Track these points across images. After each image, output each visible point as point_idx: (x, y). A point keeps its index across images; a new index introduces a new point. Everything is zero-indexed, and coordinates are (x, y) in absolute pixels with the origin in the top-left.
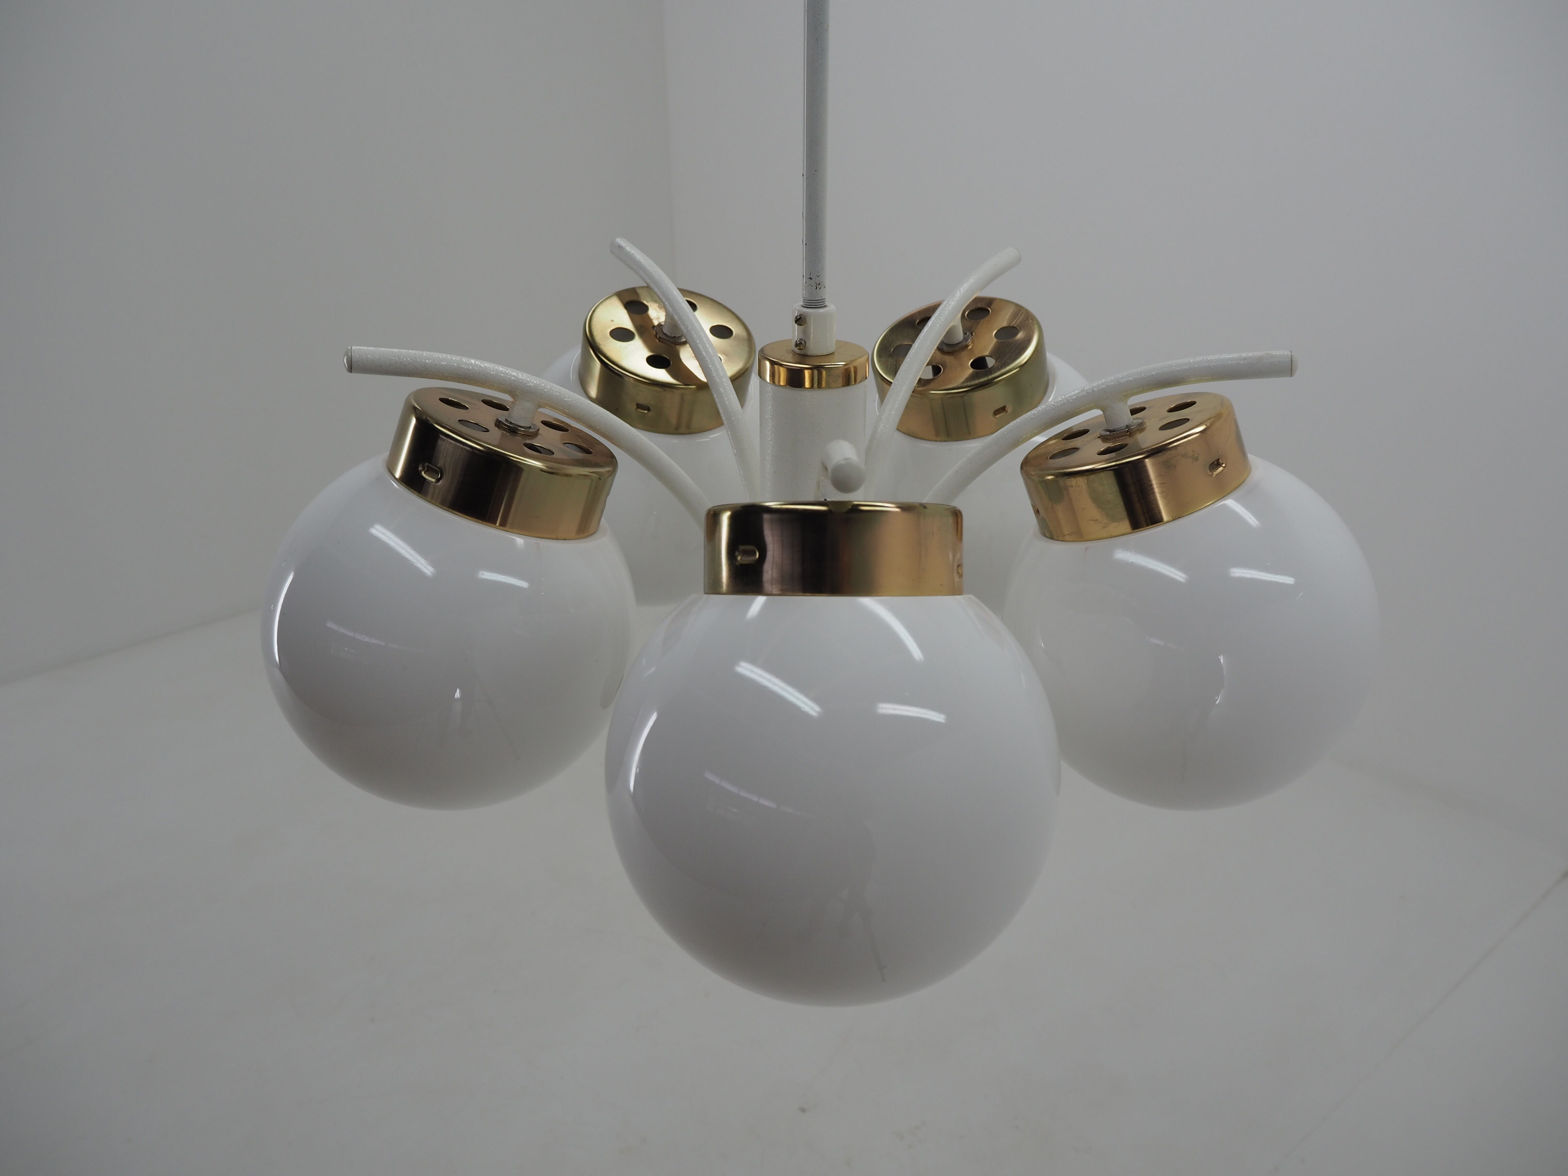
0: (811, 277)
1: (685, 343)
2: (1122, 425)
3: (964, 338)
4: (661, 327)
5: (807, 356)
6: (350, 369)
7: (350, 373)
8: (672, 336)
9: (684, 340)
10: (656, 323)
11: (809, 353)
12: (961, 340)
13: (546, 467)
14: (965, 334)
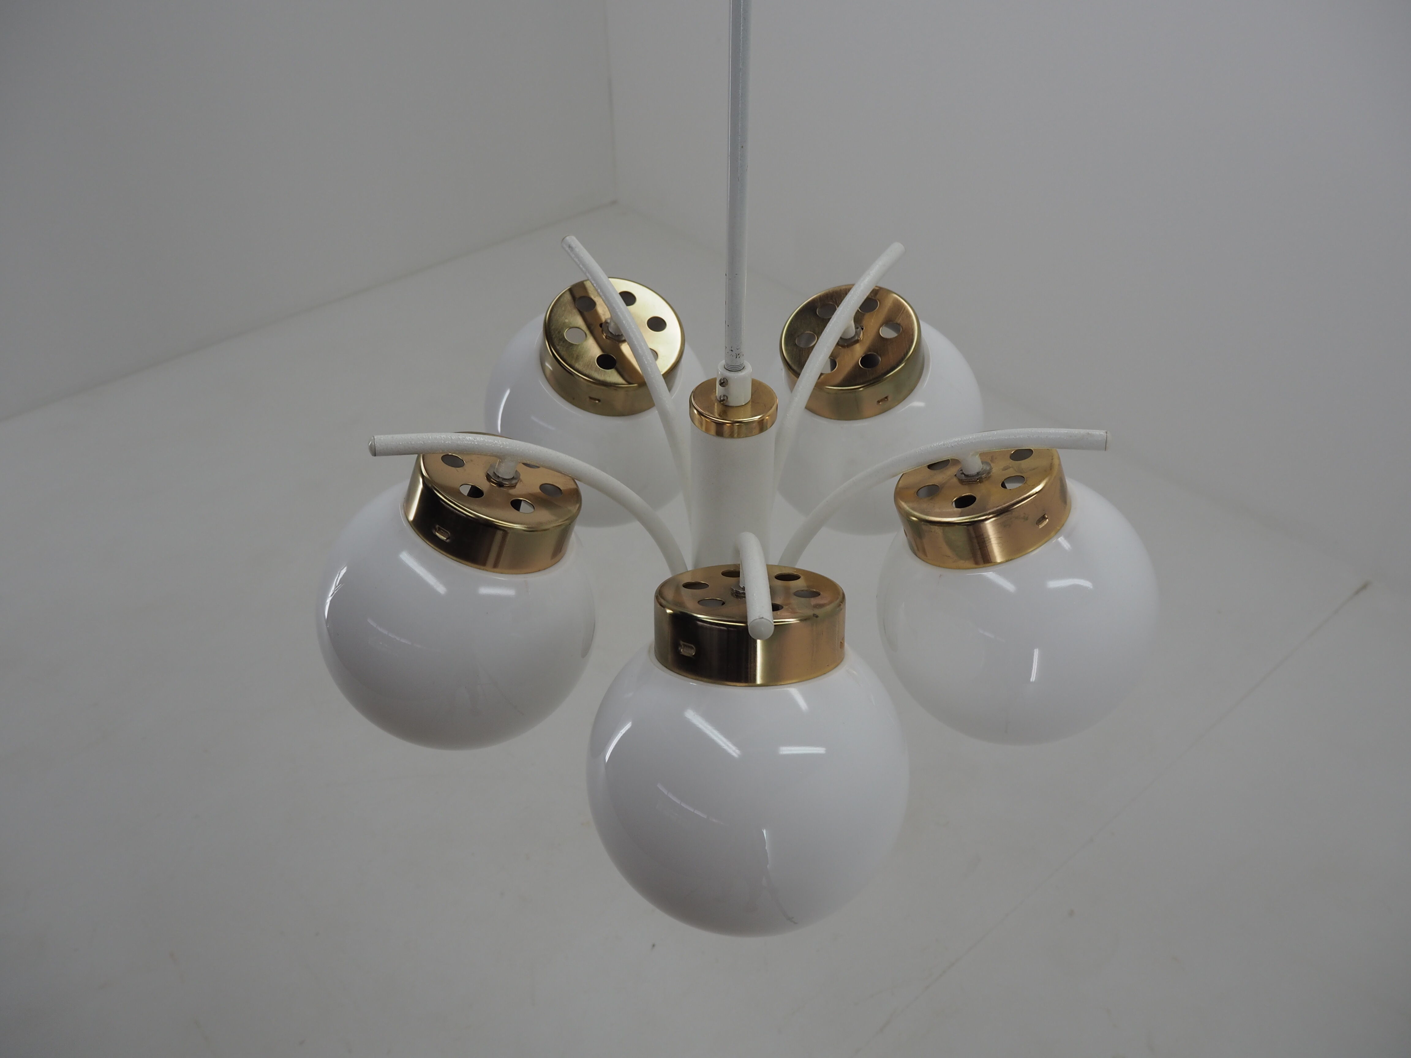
0: (732, 349)
1: (624, 341)
2: (973, 473)
3: (856, 332)
4: (607, 324)
5: (729, 406)
6: (374, 453)
7: (374, 457)
8: (617, 334)
9: (623, 339)
10: (603, 320)
11: (731, 404)
12: (853, 335)
13: (527, 528)
14: (857, 328)
